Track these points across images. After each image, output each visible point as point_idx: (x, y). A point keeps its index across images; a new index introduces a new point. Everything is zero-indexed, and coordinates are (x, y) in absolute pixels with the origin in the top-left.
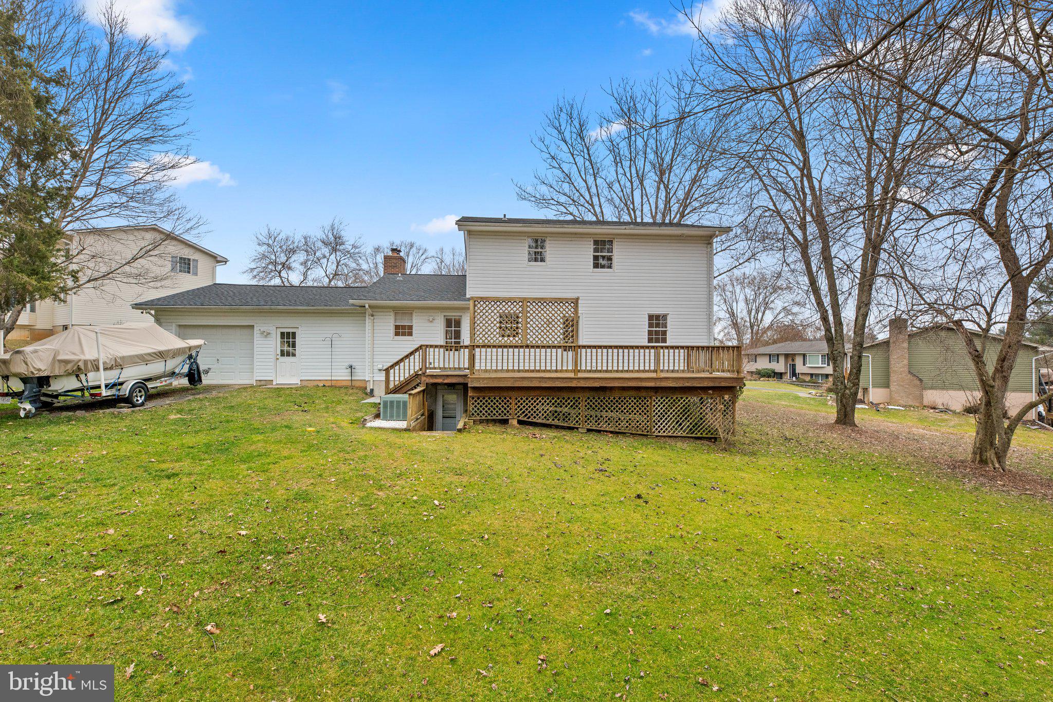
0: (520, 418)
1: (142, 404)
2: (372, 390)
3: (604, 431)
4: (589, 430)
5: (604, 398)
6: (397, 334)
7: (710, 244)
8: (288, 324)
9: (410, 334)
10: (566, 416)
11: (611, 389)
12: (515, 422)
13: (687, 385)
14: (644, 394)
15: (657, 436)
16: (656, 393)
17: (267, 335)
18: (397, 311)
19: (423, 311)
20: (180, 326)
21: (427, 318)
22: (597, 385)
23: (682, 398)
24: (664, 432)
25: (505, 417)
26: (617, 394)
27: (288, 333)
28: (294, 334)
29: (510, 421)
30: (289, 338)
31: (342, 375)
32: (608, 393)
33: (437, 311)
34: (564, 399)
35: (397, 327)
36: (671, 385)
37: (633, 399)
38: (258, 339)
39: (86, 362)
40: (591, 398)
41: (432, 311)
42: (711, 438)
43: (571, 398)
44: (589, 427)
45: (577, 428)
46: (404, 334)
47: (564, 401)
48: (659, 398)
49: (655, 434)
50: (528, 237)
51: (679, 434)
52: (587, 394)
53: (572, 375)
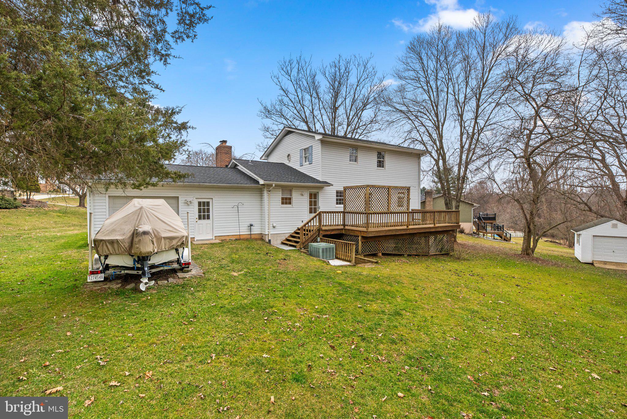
0: (382, 252)
2: (270, 241)
3: (414, 255)
4: (408, 255)
5: (413, 238)
6: (283, 203)
7: (419, 158)
8: (204, 196)
9: (290, 203)
10: (400, 249)
12: (380, 254)
13: (445, 229)
14: (427, 235)
16: (431, 234)
17: (188, 203)
18: (284, 188)
19: (298, 188)
20: (109, 196)
21: (300, 193)
24: (433, 253)
25: (376, 252)
26: (418, 236)
27: (204, 203)
28: (208, 203)
29: (378, 254)
30: (205, 206)
31: (244, 231)
32: (415, 236)
33: (305, 189)
34: (399, 240)
35: (283, 199)
36: (440, 230)
37: (423, 237)
38: (182, 207)
41: (303, 189)
42: (446, 254)
43: (402, 239)
45: (403, 255)
46: (286, 203)
48: (432, 236)
49: (430, 254)
50: (350, 147)
51: (437, 253)
52: (408, 237)
53: (406, 227)
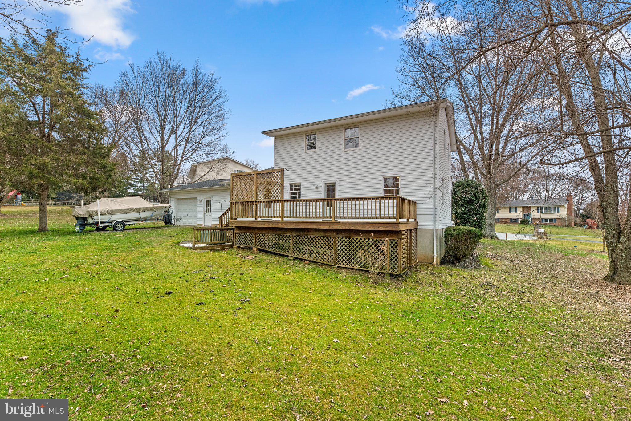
0: (258, 247)
1: (121, 230)
3: (304, 259)
4: (295, 258)
5: (304, 237)
8: (208, 196)
10: (282, 248)
11: (308, 230)
12: (256, 249)
14: (328, 235)
15: (338, 267)
16: (337, 234)
17: (201, 202)
20: (176, 199)
22: (292, 226)
23: (357, 239)
24: (344, 264)
25: (251, 246)
26: (312, 234)
27: (209, 201)
28: (211, 201)
29: (253, 248)
30: (209, 203)
32: (306, 233)
34: (281, 236)
37: (322, 238)
38: (198, 204)
39: (92, 211)
40: (297, 236)
43: (285, 236)
44: (295, 256)
45: (288, 256)
47: (281, 237)
48: (340, 238)
49: (337, 265)
50: (306, 134)
51: (355, 267)
52: (294, 233)
53: (279, 220)
